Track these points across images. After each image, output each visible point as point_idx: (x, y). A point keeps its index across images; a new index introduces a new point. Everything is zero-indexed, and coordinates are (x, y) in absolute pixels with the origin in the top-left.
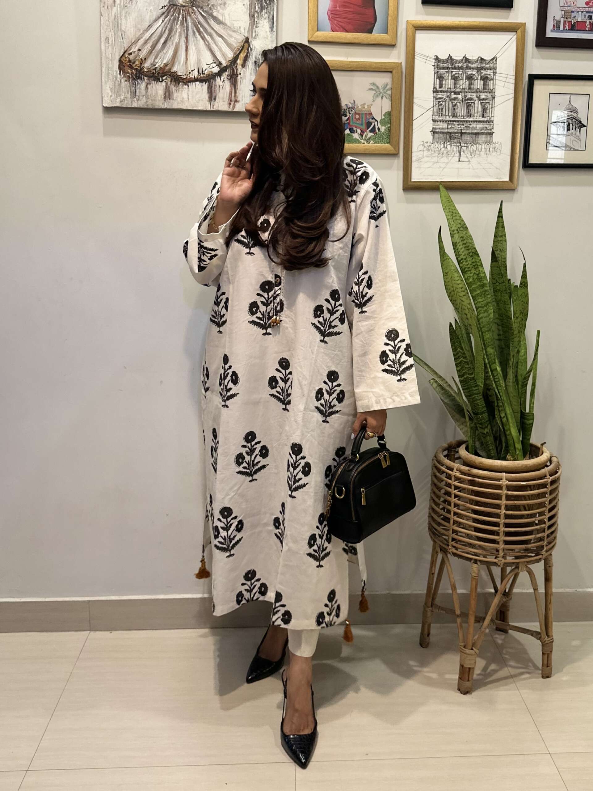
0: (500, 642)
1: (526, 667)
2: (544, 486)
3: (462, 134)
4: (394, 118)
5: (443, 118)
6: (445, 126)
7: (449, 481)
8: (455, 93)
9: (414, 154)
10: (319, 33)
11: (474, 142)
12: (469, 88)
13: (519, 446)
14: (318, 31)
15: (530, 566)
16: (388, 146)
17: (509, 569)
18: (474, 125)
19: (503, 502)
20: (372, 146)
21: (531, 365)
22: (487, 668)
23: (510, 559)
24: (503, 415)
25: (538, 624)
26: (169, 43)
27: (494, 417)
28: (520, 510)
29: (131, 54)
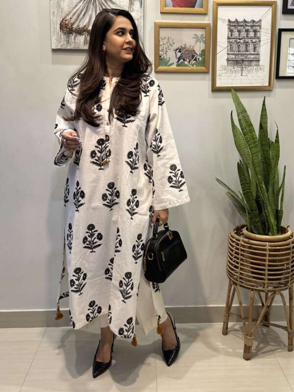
0: (265, 332)
1: (280, 345)
2: (289, 249)
3: (243, 61)
4: (206, 53)
5: (233, 53)
6: (234, 57)
7: (238, 247)
8: (240, 39)
9: (217, 72)
10: (166, 8)
11: (249, 65)
12: (247, 37)
13: (275, 228)
14: (166, 6)
15: (282, 292)
16: (203, 68)
17: (270, 294)
18: (249, 56)
19: (267, 258)
20: (195, 68)
21: (282, 185)
22: (259, 346)
23: (270, 288)
24: (266, 211)
25: (286, 322)
26: (87, 14)
27: (261, 212)
28: (276, 262)
29: (66, 20)
